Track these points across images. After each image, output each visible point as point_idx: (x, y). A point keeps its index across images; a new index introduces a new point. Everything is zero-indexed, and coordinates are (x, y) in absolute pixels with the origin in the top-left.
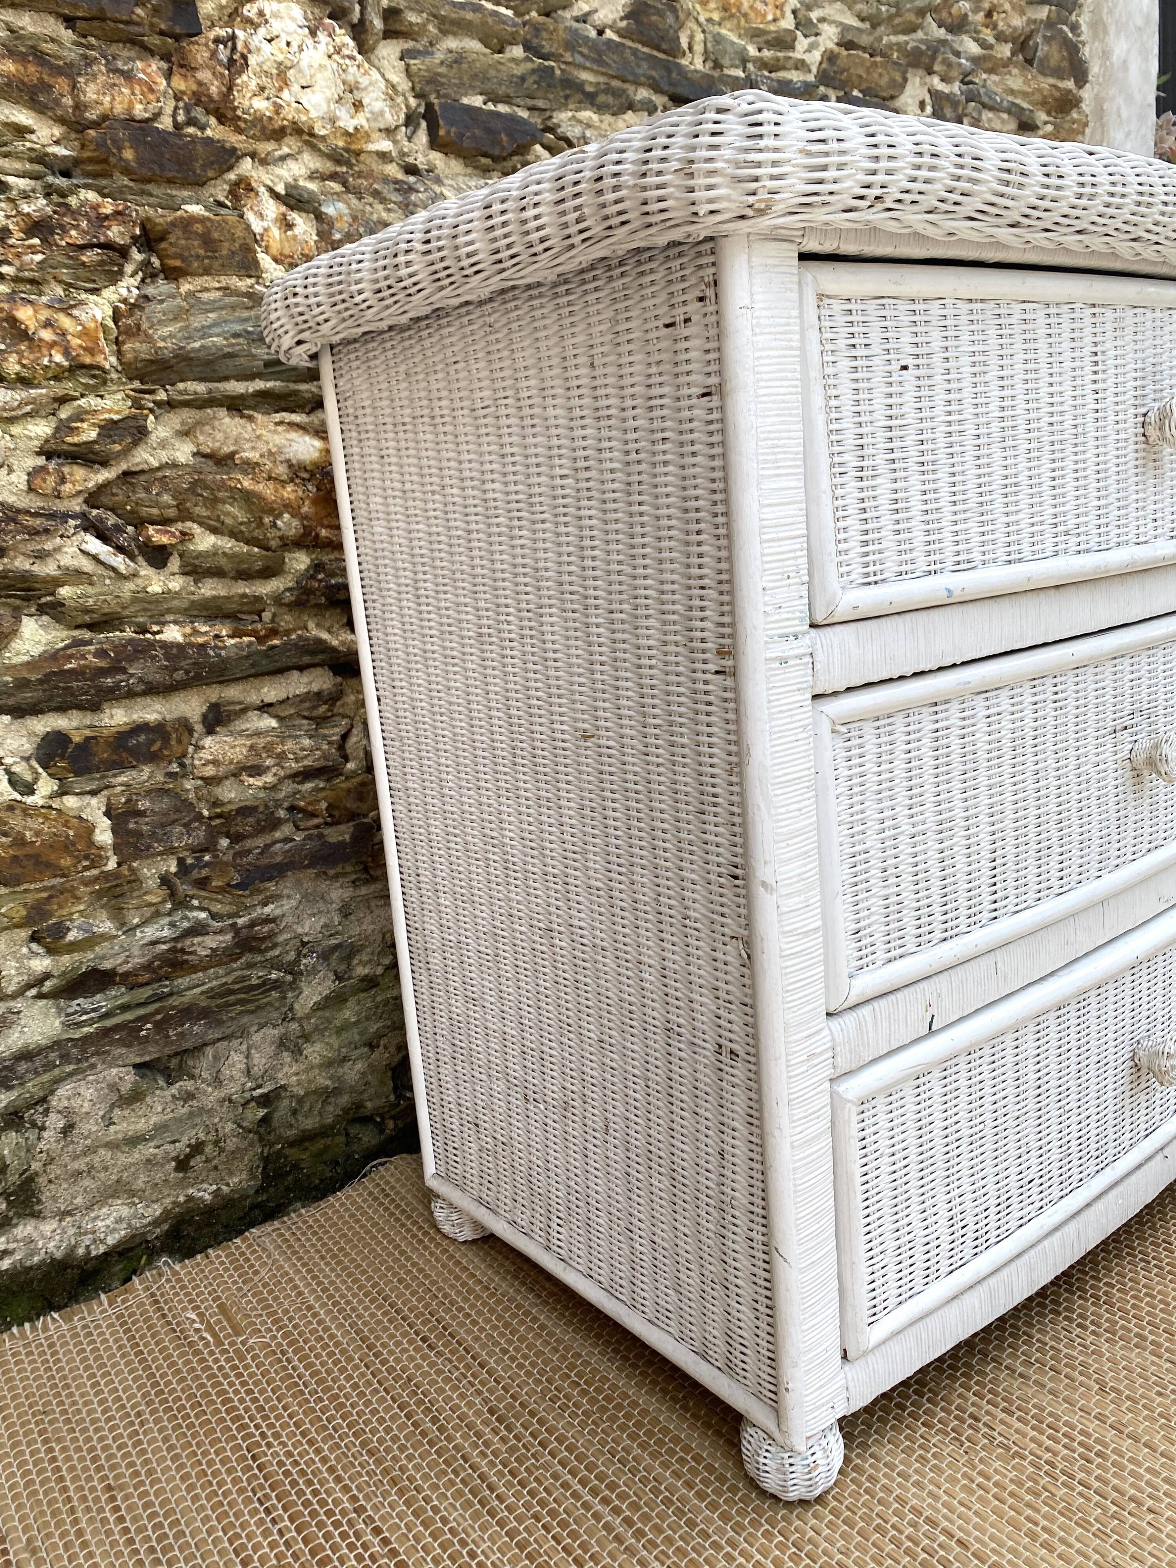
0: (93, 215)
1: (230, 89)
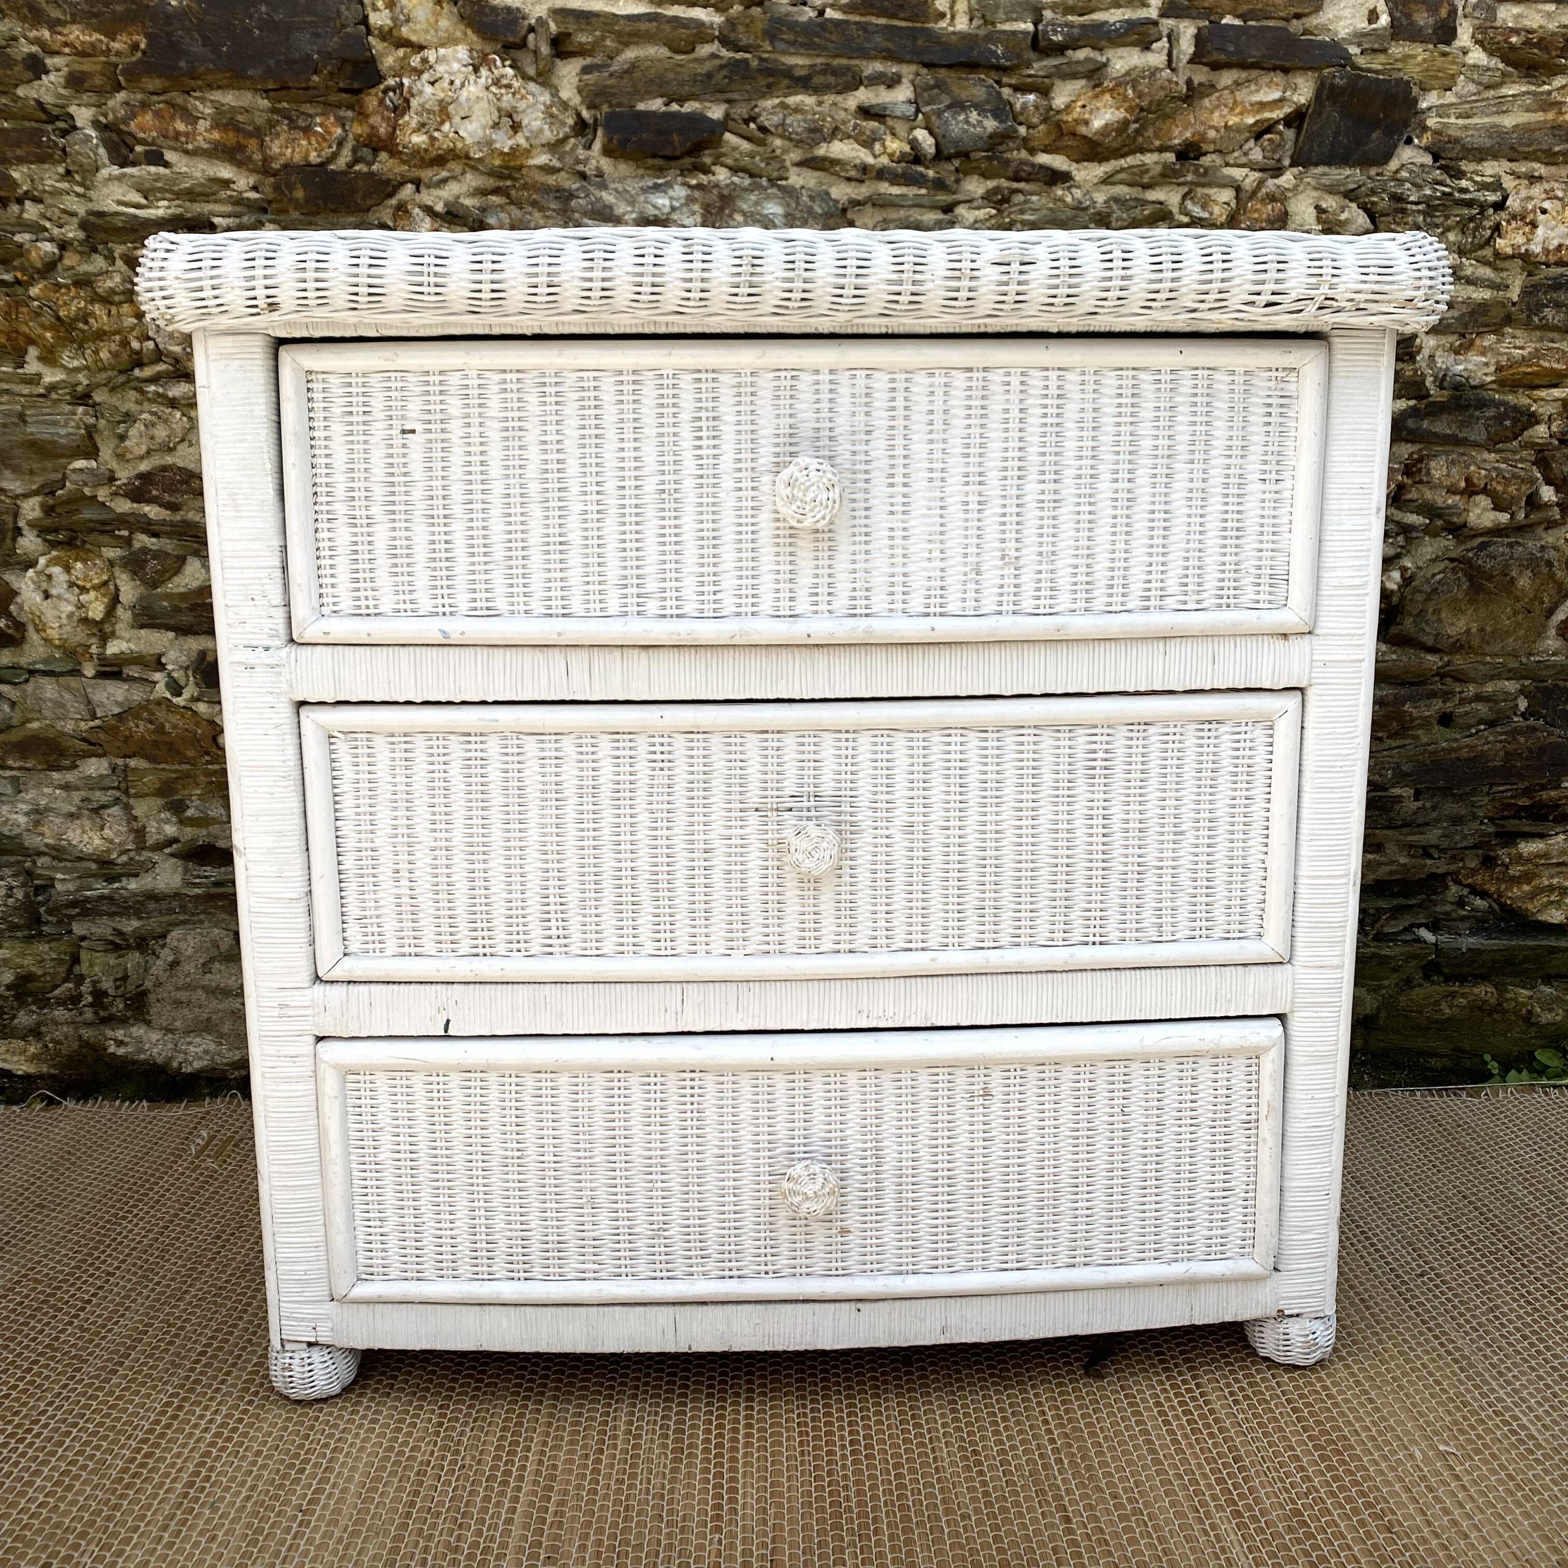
1: (394, 129)
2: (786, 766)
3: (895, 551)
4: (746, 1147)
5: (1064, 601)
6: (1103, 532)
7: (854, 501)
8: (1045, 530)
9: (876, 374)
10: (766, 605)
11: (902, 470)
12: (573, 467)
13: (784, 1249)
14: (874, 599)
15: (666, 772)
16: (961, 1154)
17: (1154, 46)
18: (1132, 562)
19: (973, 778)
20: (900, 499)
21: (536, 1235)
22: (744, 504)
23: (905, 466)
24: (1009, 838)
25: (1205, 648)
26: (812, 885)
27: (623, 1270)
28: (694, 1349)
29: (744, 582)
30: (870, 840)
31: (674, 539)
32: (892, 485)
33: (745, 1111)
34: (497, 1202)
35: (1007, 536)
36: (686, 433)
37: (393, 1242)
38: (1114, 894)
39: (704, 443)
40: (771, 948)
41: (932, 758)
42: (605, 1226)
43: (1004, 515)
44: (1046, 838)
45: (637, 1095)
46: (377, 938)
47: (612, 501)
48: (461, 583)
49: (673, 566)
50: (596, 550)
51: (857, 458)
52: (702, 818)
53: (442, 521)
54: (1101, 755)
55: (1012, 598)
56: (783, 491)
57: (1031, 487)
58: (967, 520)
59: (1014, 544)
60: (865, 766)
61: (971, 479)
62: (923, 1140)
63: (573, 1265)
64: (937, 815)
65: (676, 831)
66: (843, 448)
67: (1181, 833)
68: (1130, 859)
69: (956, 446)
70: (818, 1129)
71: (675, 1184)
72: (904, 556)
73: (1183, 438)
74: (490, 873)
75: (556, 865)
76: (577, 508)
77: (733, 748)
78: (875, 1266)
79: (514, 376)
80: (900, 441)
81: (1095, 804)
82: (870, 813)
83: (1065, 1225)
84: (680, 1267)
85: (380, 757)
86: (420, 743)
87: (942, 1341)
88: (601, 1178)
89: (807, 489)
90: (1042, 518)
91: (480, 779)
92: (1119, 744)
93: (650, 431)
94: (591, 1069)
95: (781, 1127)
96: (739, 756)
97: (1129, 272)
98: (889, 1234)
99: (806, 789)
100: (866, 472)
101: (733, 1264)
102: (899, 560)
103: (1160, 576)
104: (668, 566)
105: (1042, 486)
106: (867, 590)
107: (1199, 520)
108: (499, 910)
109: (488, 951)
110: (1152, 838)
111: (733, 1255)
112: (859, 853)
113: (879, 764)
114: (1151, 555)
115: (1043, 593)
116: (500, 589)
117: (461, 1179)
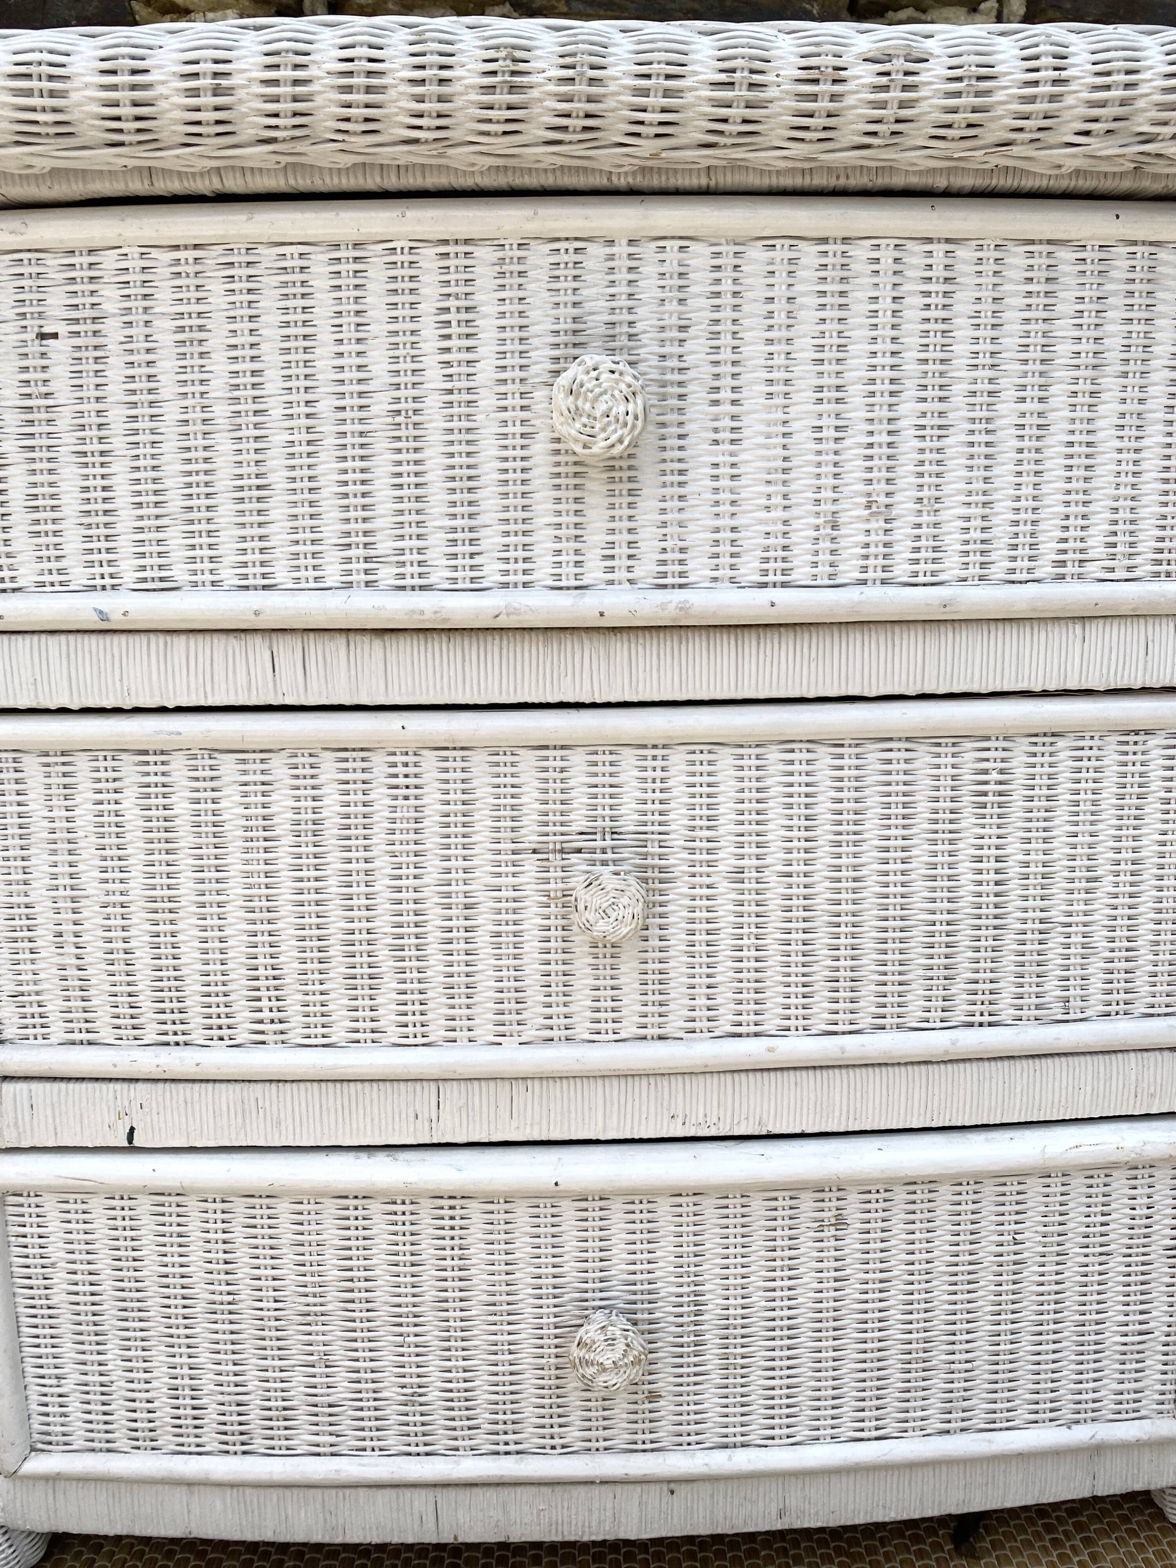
2: (573, 794)
3: (721, 496)
4: (525, 1292)
5: (952, 565)
6: (1004, 472)
7: (663, 425)
8: (927, 468)
9: (694, 247)
10: (543, 571)
11: (728, 382)
12: (273, 381)
13: (576, 1417)
14: (691, 565)
15: (412, 802)
16: (805, 1297)
18: (1043, 514)
19: (824, 807)
20: (728, 423)
21: (255, 1401)
22: (510, 429)
23: (734, 376)
24: (872, 887)
25: (1135, 633)
26: (609, 950)
27: (368, 1443)
28: (461, 1540)
29: (512, 540)
30: (685, 890)
31: (413, 480)
32: (715, 403)
33: (523, 1248)
34: (204, 1358)
35: (874, 475)
36: (429, 332)
37: (74, 1406)
38: (1008, 961)
39: (454, 343)
40: (555, 1033)
41: (769, 782)
42: (342, 1391)
43: (871, 445)
44: (920, 889)
45: (380, 1227)
46: (38, 1021)
47: (327, 428)
48: (125, 545)
49: (414, 517)
50: (307, 496)
51: (668, 363)
52: (461, 863)
53: (98, 459)
54: (995, 776)
55: (881, 562)
56: (563, 401)
57: (908, 408)
58: (819, 453)
59: (883, 486)
60: (679, 794)
61: (825, 394)
62: (757, 1281)
63: (303, 1438)
64: (775, 856)
65: (426, 880)
66: (648, 349)
67: (1095, 880)
68: (1030, 914)
69: (804, 349)
70: (619, 1269)
71: (432, 1335)
72: (733, 503)
73: (1113, 343)
74: (180, 937)
75: (267, 927)
77: (501, 770)
78: (693, 1438)
79: (191, 254)
80: (726, 340)
81: (986, 841)
82: (685, 855)
83: (938, 1382)
84: (442, 1443)
85: (31, 783)
86: (82, 765)
87: (778, 1526)
88: (336, 1331)
89: (596, 399)
90: (922, 451)
91: (161, 813)
92: (1019, 760)
93: (378, 327)
94: (318, 1196)
95: (570, 1267)
96: (509, 780)
97: (1064, 74)
98: (711, 1401)
99: (600, 823)
100: (680, 384)
101: (510, 1437)
102: (726, 508)
103: (1080, 533)
104: (406, 518)
105: (923, 406)
106: (682, 550)
107: (1133, 456)
108: (193, 987)
109: (180, 1038)
110: (1059, 886)
111: (510, 1427)
112: (670, 908)
113: (698, 789)
114: (1067, 503)
115: (923, 554)
116: (178, 554)
117: (157, 1326)
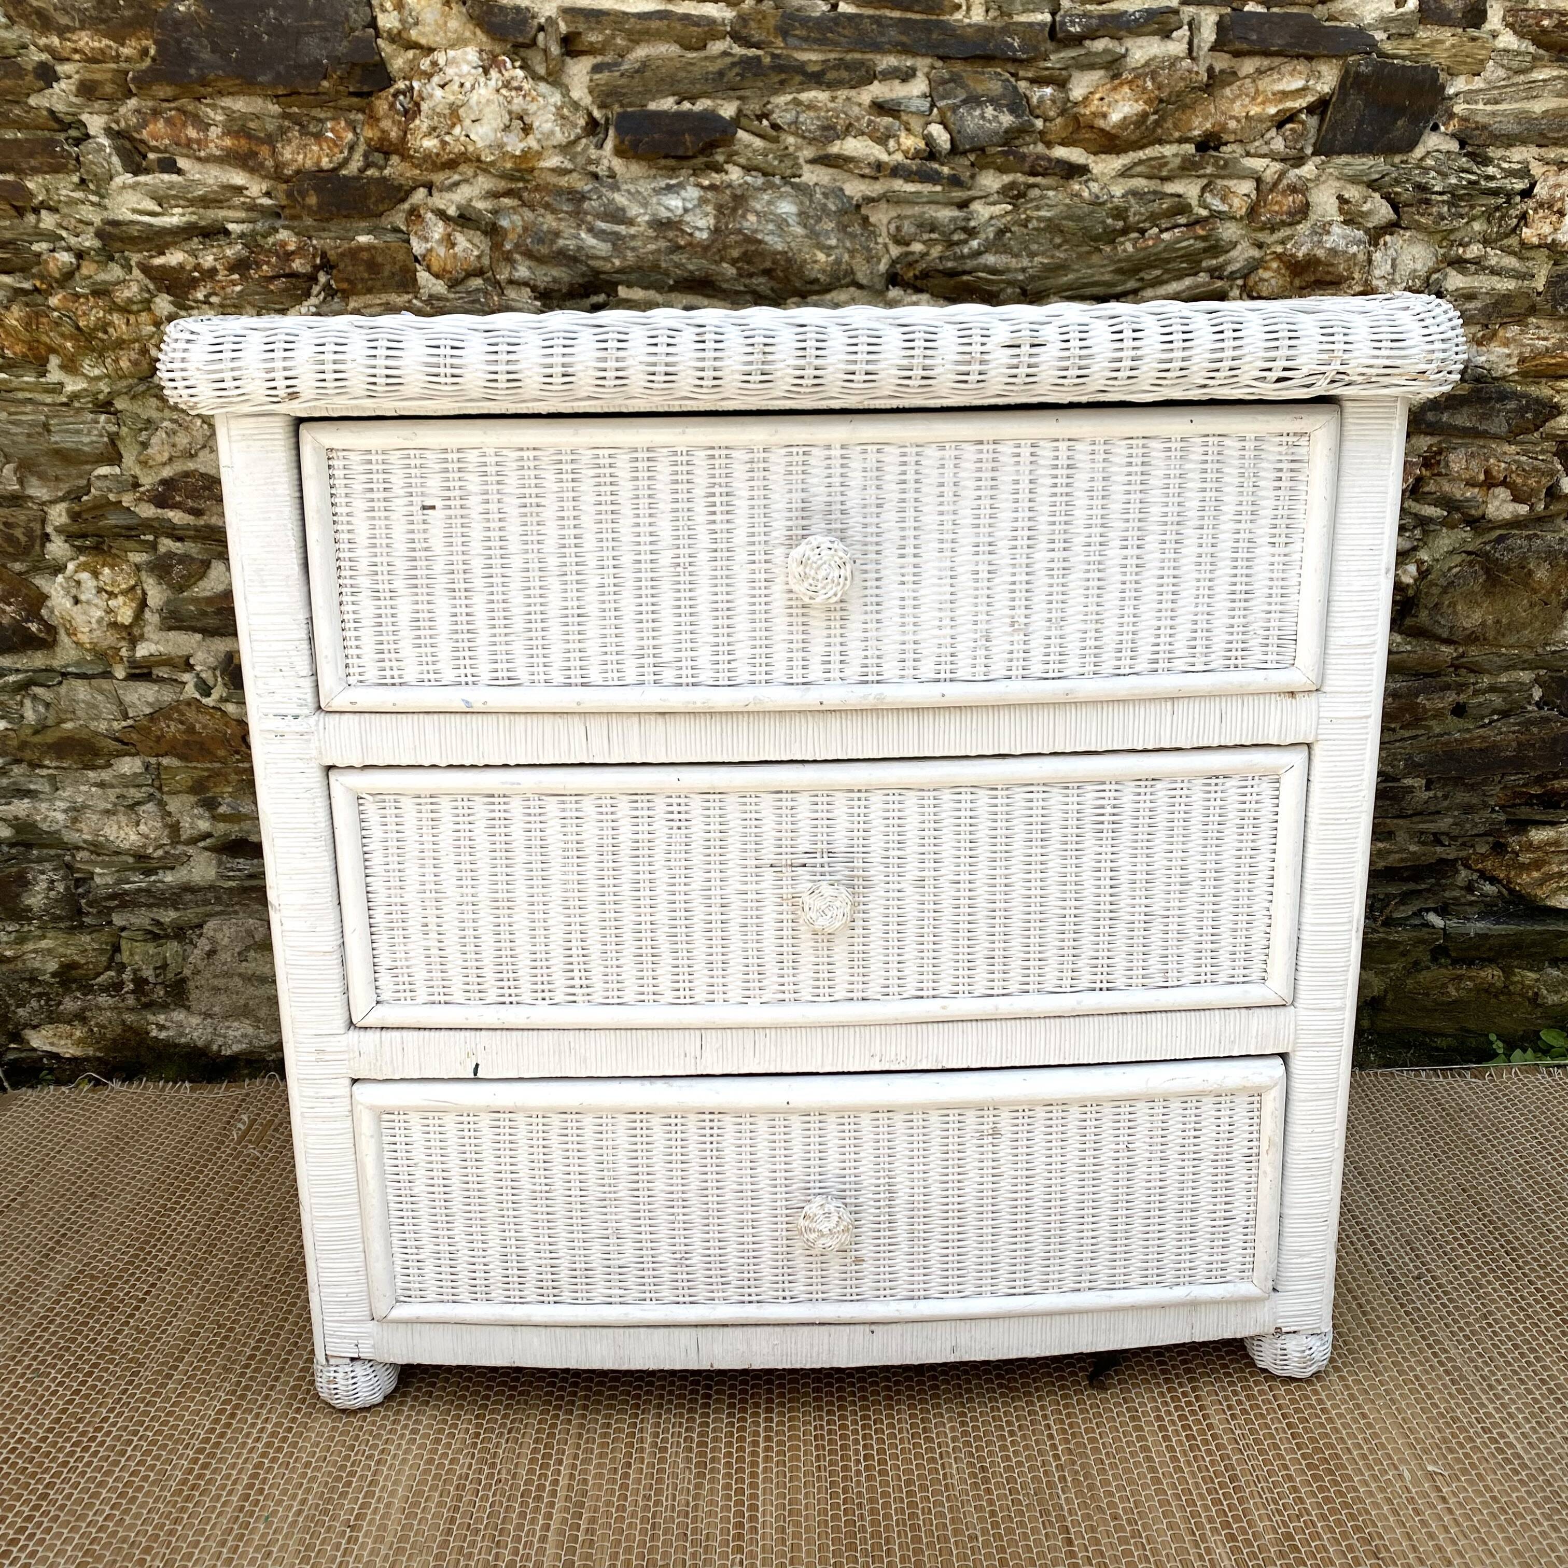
0: (281, 252)
1: (405, 133)
2: (800, 824)
3: (906, 620)
4: (764, 1183)
5: (1073, 665)
6: (1111, 598)
7: (866, 572)
8: (1054, 597)
9: (887, 449)
10: (779, 673)
11: (912, 542)
12: (590, 542)
13: (801, 1276)
14: (886, 666)
15: (683, 831)
16: (970, 1188)
17: (1175, 34)
18: (1141, 626)
19: (982, 833)
20: (911, 570)
21: (564, 1263)
22: (757, 576)
23: (915, 537)
24: (1019, 890)
25: (1213, 708)
26: (826, 938)
27: (648, 1295)
28: (716, 1367)
29: (758, 651)
30: (883, 894)
31: (689, 610)
32: (902, 556)
33: (763, 1150)
34: (527, 1232)
35: (1016, 603)
36: (700, 509)
37: (429, 1267)
38: (1121, 943)
39: (718, 517)
40: (786, 996)
41: (943, 815)
42: (629, 1256)
43: (1014, 583)
44: (1054, 891)
45: (658, 1134)
46: (407, 987)
47: (628, 575)
48: (483, 654)
49: (689, 636)
50: (613, 621)
51: (869, 530)
52: (719, 875)
53: (463, 594)
54: (1109, 810)
55: (1022, 663)
56: (795, 569)
57: (1041, 556)
58: (977, 589)
59: (1023, 611)
60: (877, 824)
61: (981, 549)
62: (934, 1176)
63: (599, 1290)
64: (947, 869)
65: (693, 886)
66: (855, 520)
67: (1187, 884)
68: (1137, 909)
69: (966, 516)
70: (833, 1166)
71: (696, 1216)
72: (915, 624)
73: (1193, 504)
74: (515, 927)
75: (579, 920)
76: (594, 581)
77: (748, 808)
78: (888, 1292)
79: (531, 454)
80: (910, 513)
81: (1103, 857)
82: (882, 868)
83: (1071, 1253)
84: (702, 1293)
85: (407, 817)
86: (445, 805)
87: (952, 1359)
88: (625, 1210)
89: (819, 568)
90: (1051, 586)
91: (504, 838)
92: (1127, 799)
93: (665, 506)
94: (614, 1112)
95: (797, 1166)
96: (754, 815)
98: (901, 1263)
99: (819, 846)
100: (877, 544)
101: (753, 1290)
102: (911, 628)
103: (1169, 639)
104: (683, 637)
105: (1052, 554)
106: (879, 657)
107: (1208, 584)
108: (524, 961)
109: (514, 999)
110: (1158, 889)
111: (752, 1282)
112: (870, 906)
113: (891, 821)
114: (1159, 619)
115: (1052, 658)
116: (521, 660)
117: (492, 1211)
